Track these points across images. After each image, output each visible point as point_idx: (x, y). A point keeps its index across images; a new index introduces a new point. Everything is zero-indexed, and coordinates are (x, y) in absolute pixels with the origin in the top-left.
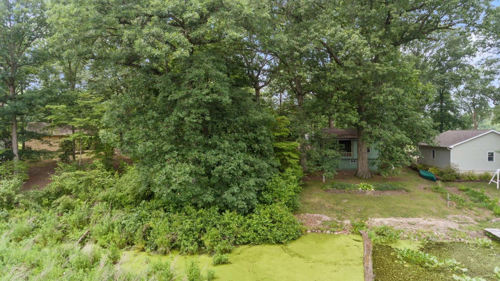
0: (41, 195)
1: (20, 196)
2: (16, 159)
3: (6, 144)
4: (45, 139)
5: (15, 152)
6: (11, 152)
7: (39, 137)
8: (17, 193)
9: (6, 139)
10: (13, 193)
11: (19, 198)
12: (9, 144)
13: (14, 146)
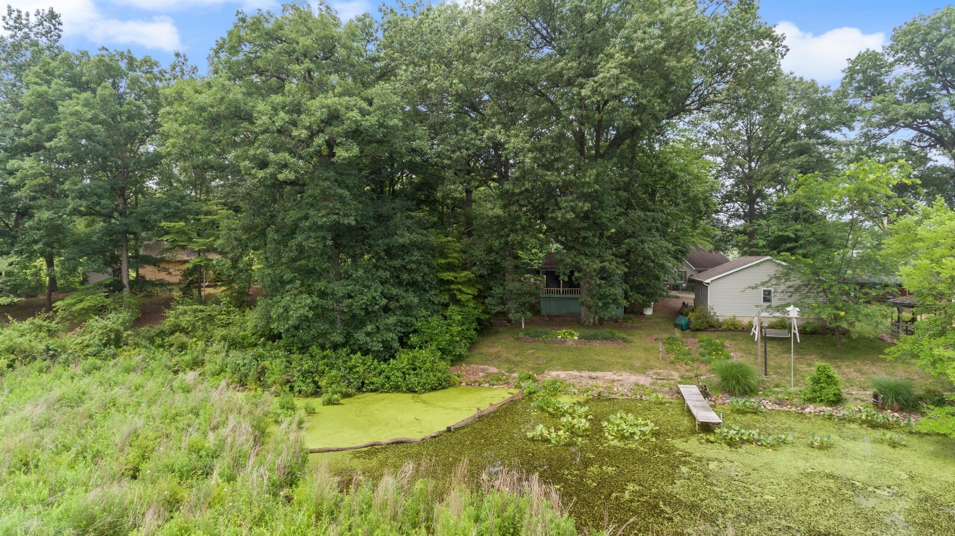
0: (153, 334)
1: (129, 332)
2: (126, 291)
3: (114, 272)
4: (162, 266)
5: (125, 282)
6: (120, 282)
7: (155, 263)
8: (126, 330)
9: (114, 265)
10: (122, 328)
11: (129, 335)
12: (117, 272)
13: (124, 274)
